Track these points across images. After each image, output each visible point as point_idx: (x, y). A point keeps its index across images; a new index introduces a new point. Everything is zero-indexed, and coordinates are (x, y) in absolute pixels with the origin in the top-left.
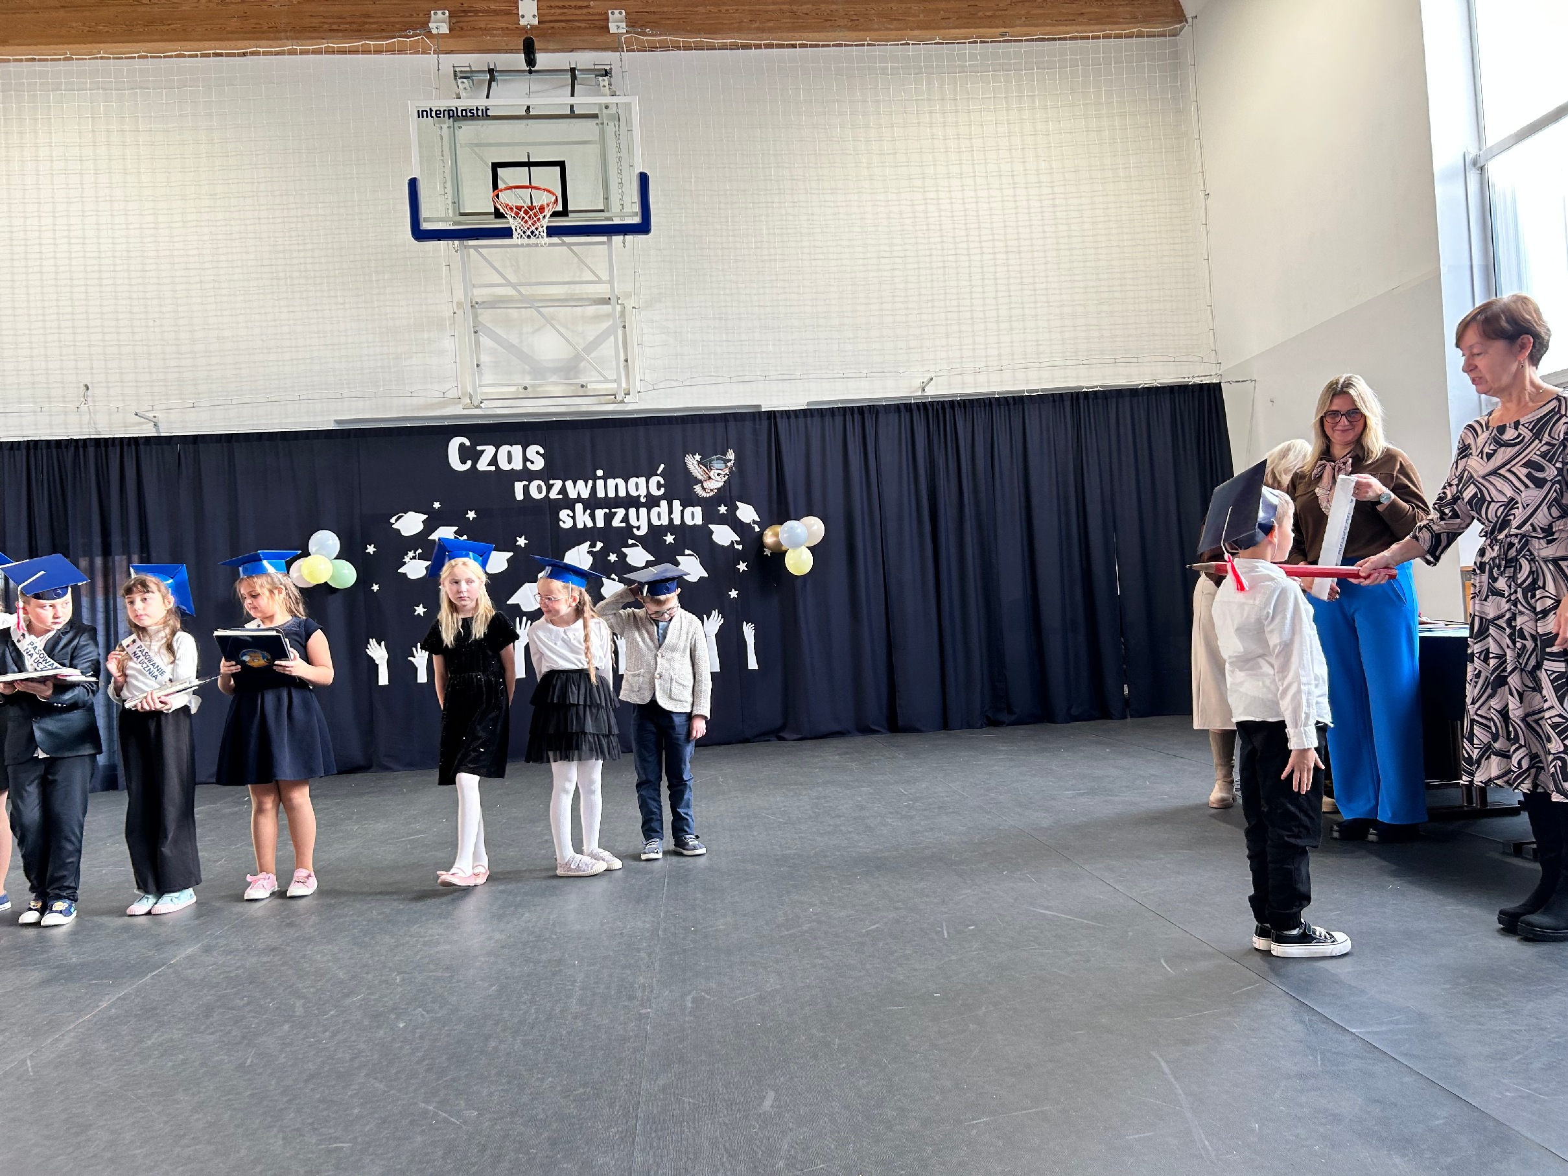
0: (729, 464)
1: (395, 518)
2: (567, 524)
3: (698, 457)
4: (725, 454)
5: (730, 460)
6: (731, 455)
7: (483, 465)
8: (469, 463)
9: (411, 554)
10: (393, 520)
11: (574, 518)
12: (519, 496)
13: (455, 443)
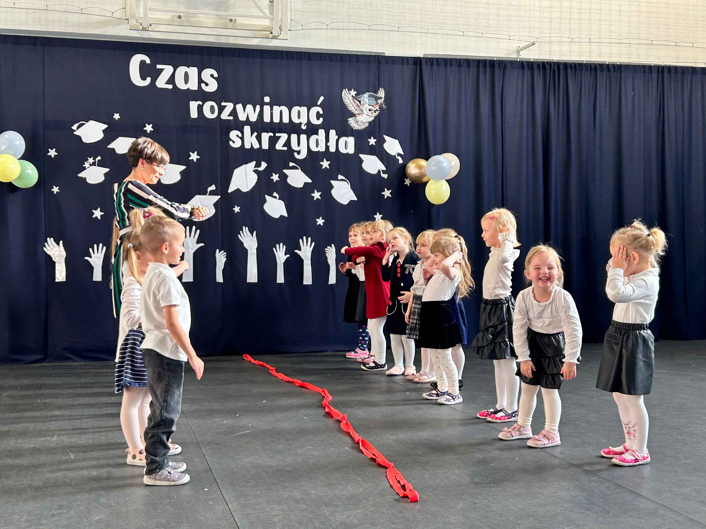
0: (380, 101)
1: (77, 125)
2: (236, 144)
3: (353, 93)
4: (376, 92)
5: (381, 98)
6: (382, 93)
7: (161, 83)
8: (149, 80)
9: (91, 160)
10: (75, 127)
11: (242, 139)
12: (194, 114)
13: (136, 60)
